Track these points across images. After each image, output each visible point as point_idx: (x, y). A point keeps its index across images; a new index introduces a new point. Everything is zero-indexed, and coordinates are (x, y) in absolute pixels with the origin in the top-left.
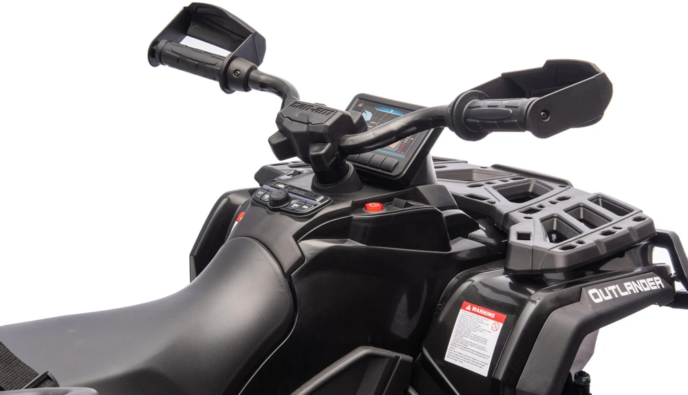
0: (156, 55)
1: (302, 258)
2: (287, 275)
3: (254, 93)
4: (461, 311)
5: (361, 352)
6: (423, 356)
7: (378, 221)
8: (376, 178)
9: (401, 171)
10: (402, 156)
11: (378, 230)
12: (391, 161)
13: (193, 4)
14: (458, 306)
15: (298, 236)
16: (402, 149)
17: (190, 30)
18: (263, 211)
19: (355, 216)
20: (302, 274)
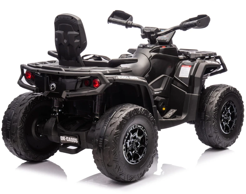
0: (109, 21)
1: (151, 56)
2: (149, 59)
3: (133, 28)
4: (182, 67)
5: (163, 75)
6: (174, 77)
7: (165, 49)
8: (162, 43)
9: (168, 41)
10: (168, 38)
11: (165, 51)
12: (165, 39)
13: (116, 11)
14: (181, 66)
15: (150, 52)
16: (167, 37)
17: (114, 17)
18: (142, 48)
19: (161, 48)
20: (152, 59)
